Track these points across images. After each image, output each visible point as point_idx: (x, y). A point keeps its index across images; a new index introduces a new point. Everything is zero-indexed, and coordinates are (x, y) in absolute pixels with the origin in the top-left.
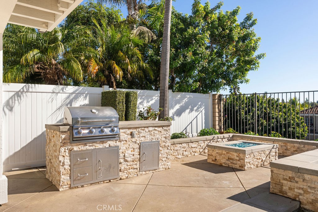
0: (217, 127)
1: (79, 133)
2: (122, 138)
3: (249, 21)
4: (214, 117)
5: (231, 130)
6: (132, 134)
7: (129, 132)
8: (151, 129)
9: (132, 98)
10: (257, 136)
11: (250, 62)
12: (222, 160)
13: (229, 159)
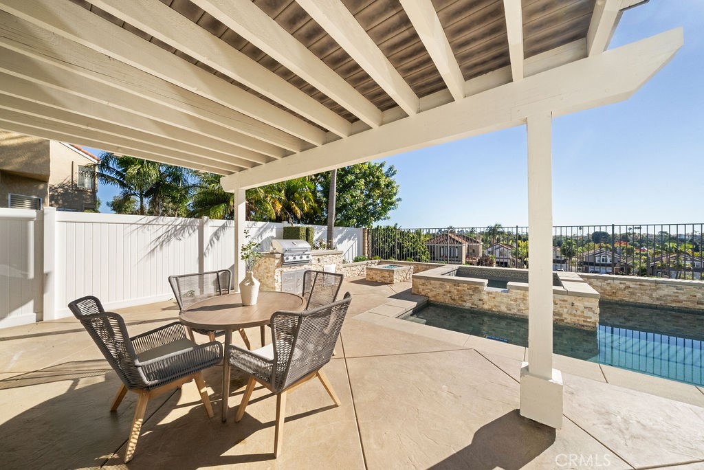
0: (367, 255)
1: (287, 259)
2: (312, 262)
3: (391, 172)
4: (364, 246)
5: (377, 257)
6: (318, 260)
7: (317, 258)
8: (330, 256)
9: (310, 233)
10: (397, 261)
11: (392, 204)
12: (378, 278)
13: (382, 277)
